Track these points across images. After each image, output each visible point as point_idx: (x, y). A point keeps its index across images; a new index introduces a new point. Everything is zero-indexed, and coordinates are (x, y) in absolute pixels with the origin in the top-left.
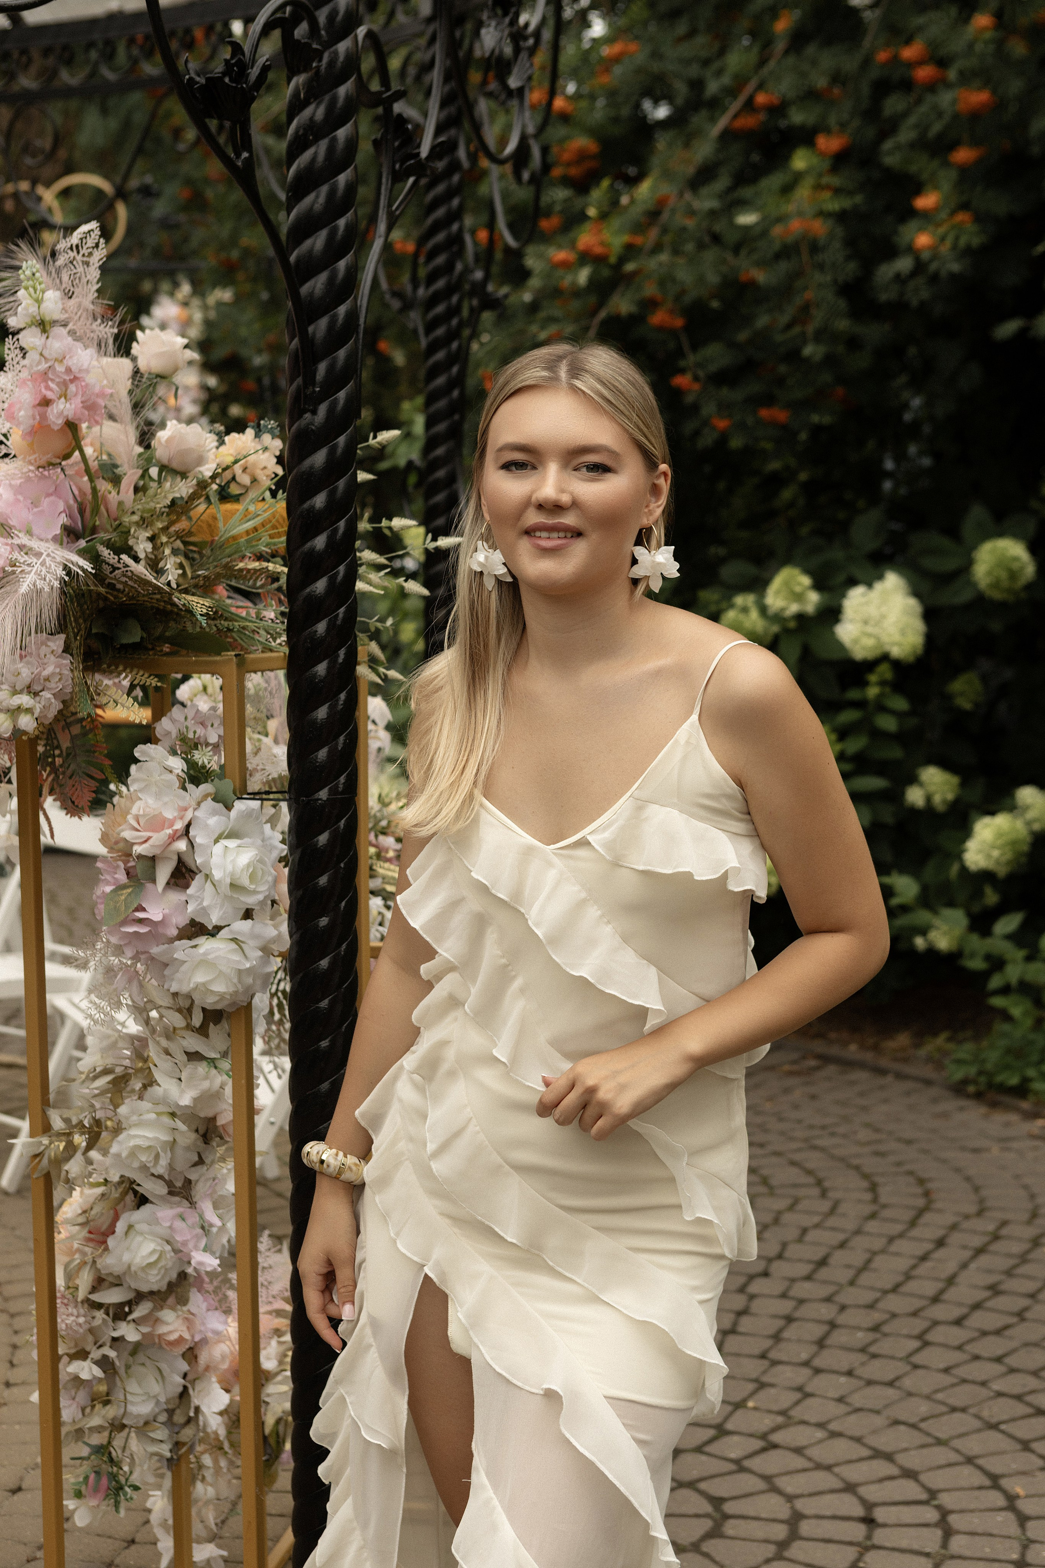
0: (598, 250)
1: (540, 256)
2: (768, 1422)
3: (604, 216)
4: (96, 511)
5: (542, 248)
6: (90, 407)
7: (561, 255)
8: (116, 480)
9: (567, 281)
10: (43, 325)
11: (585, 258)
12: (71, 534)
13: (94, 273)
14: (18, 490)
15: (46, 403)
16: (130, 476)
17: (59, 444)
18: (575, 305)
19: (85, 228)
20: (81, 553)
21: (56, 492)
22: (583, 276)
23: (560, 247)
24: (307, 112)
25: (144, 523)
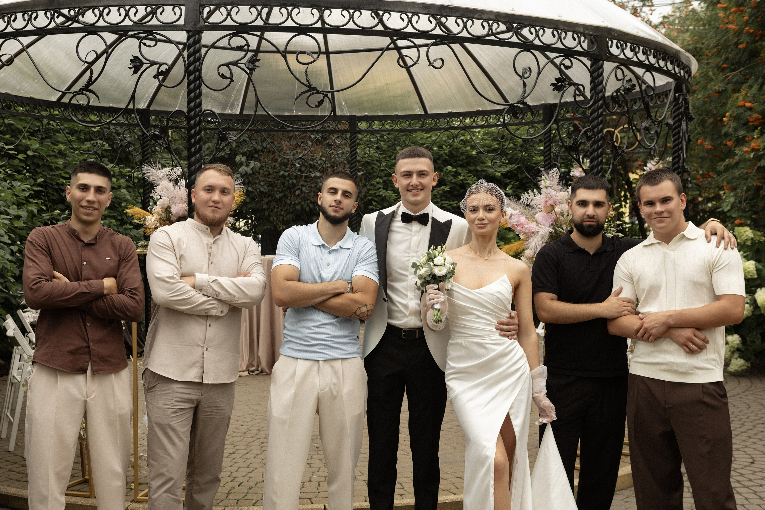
0: (756, 147)
1: (740, 150)
2: (741, 447)
3: (758, 138)
4: (557, 221)
5: (741, 147)
6: (555, 202)
7: (745, 149)
8: (563, 216)
9: (747, 156)
10: (546, 187)
11: (753, 150)
12: (552, 225)
13: (558, 177)
14: (543, 218)
15: (547, 201)
16: (566, 214)
17: (550, 209)
18: (749, 163)
19: (555, 169)
20: (553, 228)
21: (550, 218)
22: (752, 155)
23: (746, 147)
24: (593, 147)
25: (565, 223)
